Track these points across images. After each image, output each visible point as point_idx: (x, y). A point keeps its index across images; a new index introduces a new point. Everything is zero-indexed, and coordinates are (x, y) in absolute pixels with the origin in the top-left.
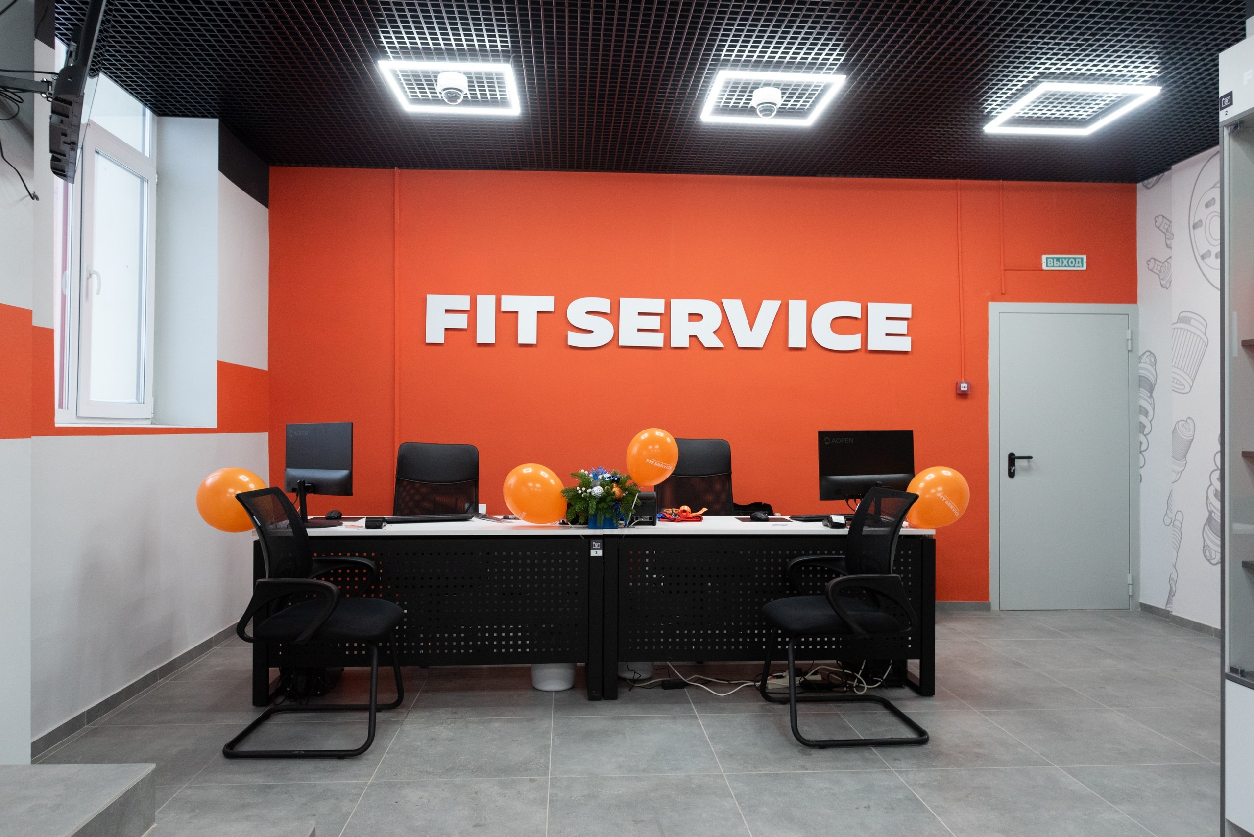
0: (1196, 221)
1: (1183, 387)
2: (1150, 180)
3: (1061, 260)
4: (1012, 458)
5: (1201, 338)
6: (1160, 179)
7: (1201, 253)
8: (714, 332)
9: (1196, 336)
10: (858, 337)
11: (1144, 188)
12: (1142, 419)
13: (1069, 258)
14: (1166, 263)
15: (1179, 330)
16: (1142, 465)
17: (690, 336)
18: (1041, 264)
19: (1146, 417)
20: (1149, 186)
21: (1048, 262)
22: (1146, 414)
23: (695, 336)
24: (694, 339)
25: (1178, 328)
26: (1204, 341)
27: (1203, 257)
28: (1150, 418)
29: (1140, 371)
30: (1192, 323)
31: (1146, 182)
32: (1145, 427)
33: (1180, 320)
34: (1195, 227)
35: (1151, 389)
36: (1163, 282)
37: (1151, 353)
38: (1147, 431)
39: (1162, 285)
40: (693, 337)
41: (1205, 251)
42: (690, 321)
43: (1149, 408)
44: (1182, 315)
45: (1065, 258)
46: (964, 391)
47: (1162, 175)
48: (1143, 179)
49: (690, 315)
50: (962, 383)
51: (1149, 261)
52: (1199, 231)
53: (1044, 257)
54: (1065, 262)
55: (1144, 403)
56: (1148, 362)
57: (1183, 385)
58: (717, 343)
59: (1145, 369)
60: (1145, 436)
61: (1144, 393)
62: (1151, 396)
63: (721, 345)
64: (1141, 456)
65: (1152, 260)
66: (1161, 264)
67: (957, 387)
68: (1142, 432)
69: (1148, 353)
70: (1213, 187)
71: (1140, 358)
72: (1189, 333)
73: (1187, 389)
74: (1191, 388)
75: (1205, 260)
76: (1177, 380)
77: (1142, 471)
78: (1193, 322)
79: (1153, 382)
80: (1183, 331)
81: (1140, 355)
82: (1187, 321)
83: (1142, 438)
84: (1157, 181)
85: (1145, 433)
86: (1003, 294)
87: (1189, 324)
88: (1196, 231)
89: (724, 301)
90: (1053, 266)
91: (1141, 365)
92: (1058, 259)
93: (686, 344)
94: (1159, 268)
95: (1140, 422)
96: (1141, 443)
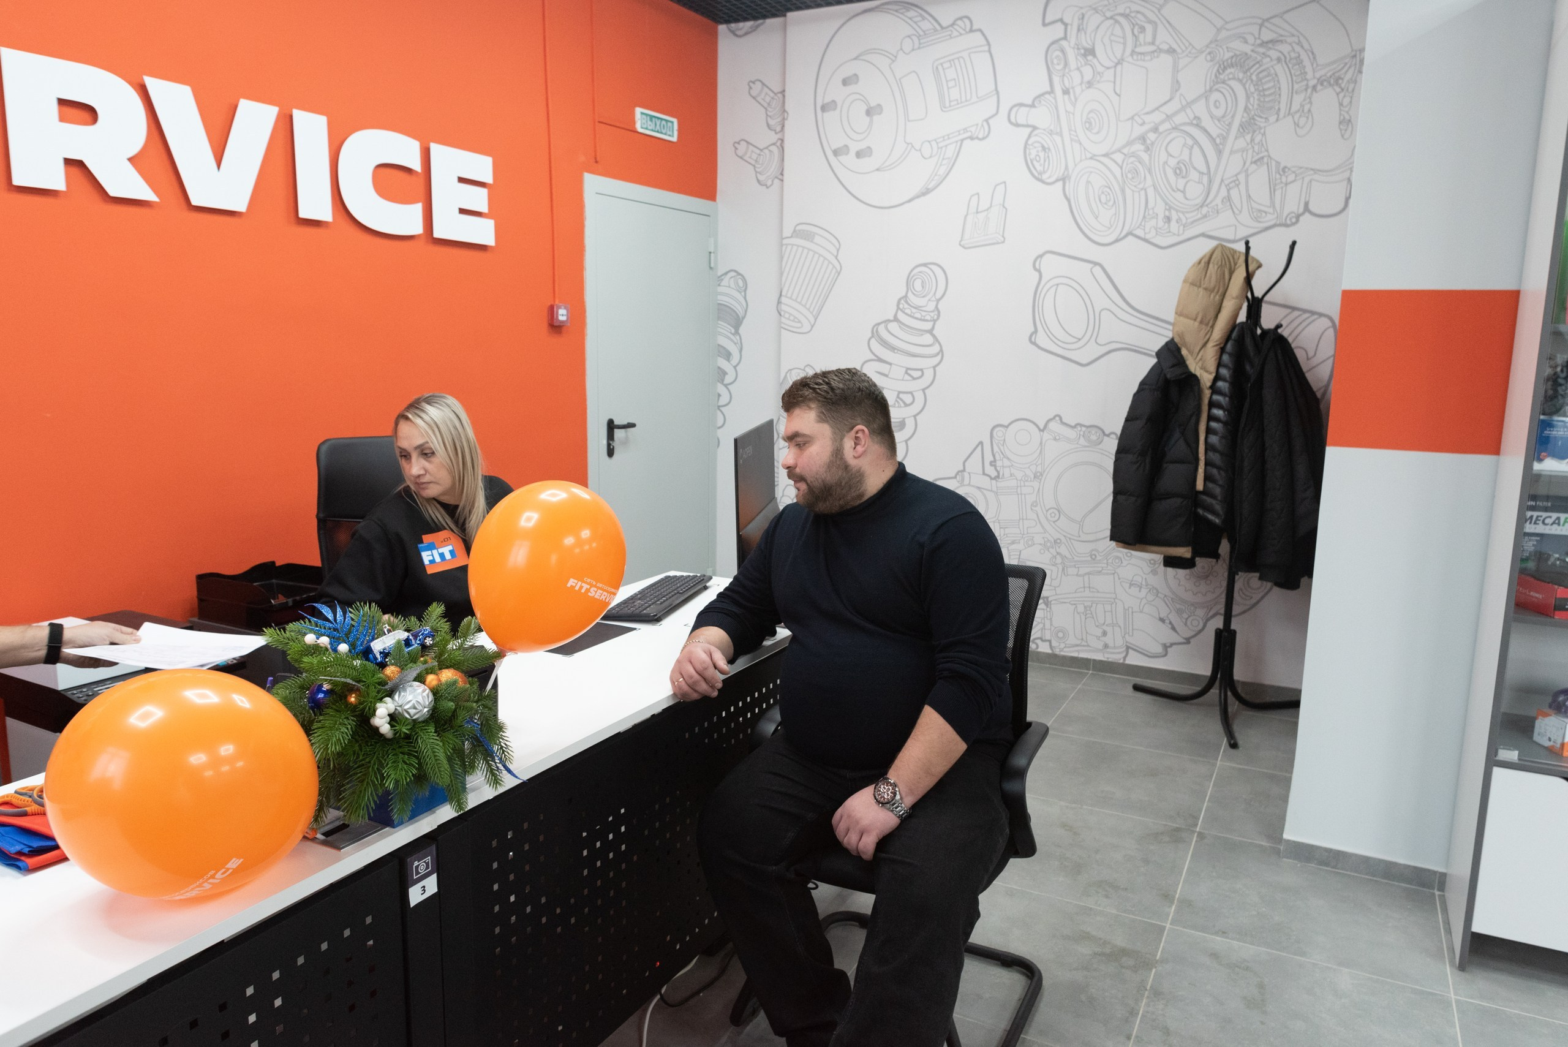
0: (825, 102)
1: (799, 325)
2: (741, 24)
3: (654, 119)
4: (611, 426)
5: (830, 262)
6: (758, 26)
7: (833, 148)
8: (130, 160)
9: (821, 259)
10: (418, 209)
11: (731, 35)
12: (722, 363)
13: (662, 119)
14: (766, 151)
15: (795, 248)
16: (720, 422)
17: (68, 162)
18: (634, 122)
19: (728, 360)
20: (739, 33)
21: (643, 120)
22: (728, 356)
23: (79, 165)
24: (75, 171)
25: (793, 245)
26: (834, 267)
27: (836, 153)
28: (734, 361)
29: (720, 297)
30: (815, 241)
31: (733, 25)
32: (725, 373)
33: (796, 233)
34: (824, 108)
35: (737, 322)
36: (761, 178)
37: (739, 274)
38: (728, 380)
39: (758, 181)
40: (75, 165)
41: (840, 145)
42: (62, 119)
43: (733, 349)
44: (798, 228)
45: (658, 118)
46: (563, 322)
47: (760, 21)
48: (727, 22)
49: (62, 102)
50: (559, 308)
51: (739, 143)
52: (829, 116)
53: (638, 111)
54: (658, 124)
55: (723, 341)
56: (732, 285)
57: (799, 322)
58: (142, 191)
59: (728, 294)
60: (726, 386)
61: (725, 328)
62: (737, 333)
63: (145, 193)
64: (719, 413)
65: (743, 144)
66: (758, 151)
67: (552, 311)
68: (722, 381)
69: (733, 274)
70: (855, 59)
71: (720, 278)
72: (811, 253)
73: (806, 328)
74: (812, 327)
75: (840, 158)
76: (791, 314)
77: (720, 433)
78: (817, 239)
79: (741, 313)
80: (800, 249)
81: (719, 274)
82: (809, 236)
83: (721, 389)
84: (754, 29)
85: (725, 382)
86: (596, 162)
87: (812, 241)
88: (826, 114)
89: (153, 84)
90: (647, 129)
91: (720, 289)
92: (652, 117)
93: (56, 180)
94: (754, 156)
95: (719, 368)
96: (719, 395)
